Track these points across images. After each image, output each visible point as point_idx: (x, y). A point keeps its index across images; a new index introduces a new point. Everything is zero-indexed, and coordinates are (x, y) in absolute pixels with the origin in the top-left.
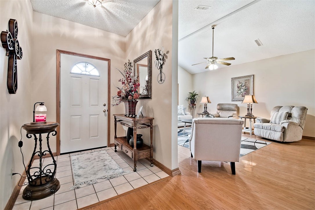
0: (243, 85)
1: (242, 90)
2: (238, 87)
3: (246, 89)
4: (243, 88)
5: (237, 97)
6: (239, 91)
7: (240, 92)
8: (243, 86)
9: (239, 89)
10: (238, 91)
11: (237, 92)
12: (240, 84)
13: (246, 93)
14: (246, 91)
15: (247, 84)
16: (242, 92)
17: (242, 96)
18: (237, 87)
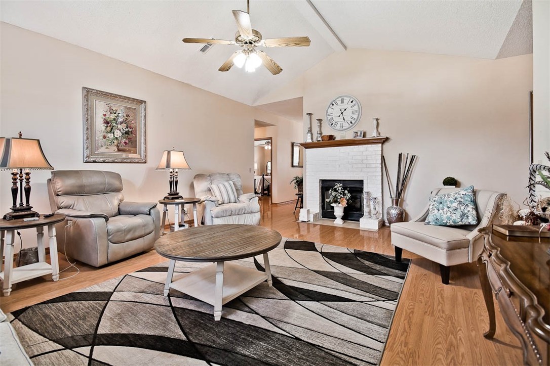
0: (120, 120)
1: (118, 134)
2: (108, 123)
3: (127, 133)
4: (119, 126)
5: (102, 150)
6: (109, 135)
7: (111, 136)
8: (121, 123)
9: (109, 129)
10: (107, 132)
11: (104, 137)
12: (113, 116)
13: (127, 142)
14: (129, 136)
15: (131, 118)
16: (117, 138)
17: (119, 150)
18: (102, 121)
